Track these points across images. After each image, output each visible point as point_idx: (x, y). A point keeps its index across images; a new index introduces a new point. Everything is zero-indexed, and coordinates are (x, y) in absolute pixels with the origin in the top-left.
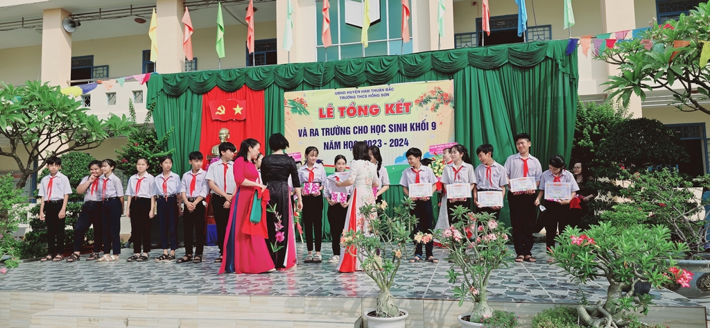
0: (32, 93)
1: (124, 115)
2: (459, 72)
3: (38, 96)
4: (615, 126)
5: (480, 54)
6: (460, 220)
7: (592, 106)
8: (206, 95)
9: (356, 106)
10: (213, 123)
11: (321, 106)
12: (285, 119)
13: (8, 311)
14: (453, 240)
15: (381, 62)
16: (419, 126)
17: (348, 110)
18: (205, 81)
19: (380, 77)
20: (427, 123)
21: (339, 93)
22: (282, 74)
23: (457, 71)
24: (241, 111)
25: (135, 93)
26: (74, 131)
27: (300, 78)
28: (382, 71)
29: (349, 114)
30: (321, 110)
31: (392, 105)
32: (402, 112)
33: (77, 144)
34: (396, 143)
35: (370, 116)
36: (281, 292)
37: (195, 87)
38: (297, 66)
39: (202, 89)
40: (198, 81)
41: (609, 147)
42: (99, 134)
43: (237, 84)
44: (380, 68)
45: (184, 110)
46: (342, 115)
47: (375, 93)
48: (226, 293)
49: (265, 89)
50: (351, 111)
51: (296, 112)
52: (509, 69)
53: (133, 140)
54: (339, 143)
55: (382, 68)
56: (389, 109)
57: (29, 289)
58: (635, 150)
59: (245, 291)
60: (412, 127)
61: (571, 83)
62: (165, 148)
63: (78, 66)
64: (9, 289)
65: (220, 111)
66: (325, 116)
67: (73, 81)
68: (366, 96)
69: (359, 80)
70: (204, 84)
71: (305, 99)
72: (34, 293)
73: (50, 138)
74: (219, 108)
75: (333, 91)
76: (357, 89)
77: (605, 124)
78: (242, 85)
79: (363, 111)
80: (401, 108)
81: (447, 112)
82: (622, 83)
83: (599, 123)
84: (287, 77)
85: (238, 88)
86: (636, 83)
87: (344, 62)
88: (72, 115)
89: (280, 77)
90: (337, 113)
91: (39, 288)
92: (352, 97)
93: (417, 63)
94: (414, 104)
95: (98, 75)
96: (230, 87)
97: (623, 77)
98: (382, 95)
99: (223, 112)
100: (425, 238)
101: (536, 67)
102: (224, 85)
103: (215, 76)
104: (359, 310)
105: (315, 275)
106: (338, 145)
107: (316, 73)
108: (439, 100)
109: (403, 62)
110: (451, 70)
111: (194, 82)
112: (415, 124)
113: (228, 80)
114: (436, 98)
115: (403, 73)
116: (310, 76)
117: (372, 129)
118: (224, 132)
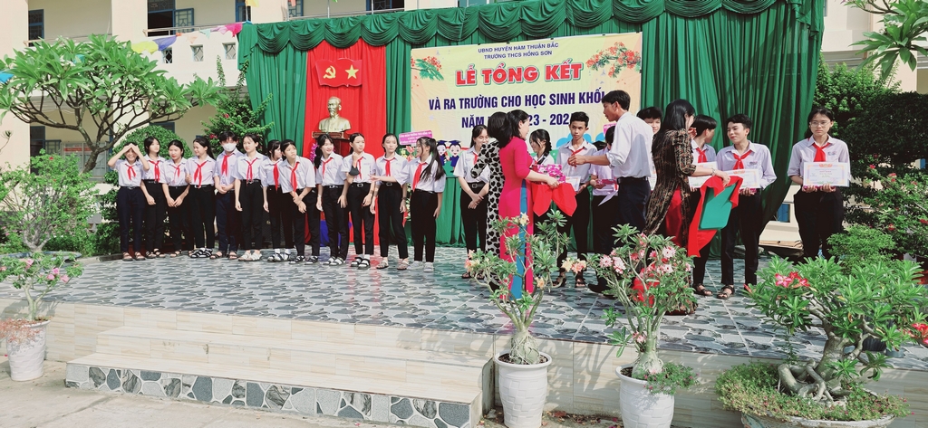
0: (97, 51)
1: (210, 78)
2: (650, 22)
3: (104, 54)
4: (872, 100)
6: (625, 243)
7: (841, 70)
8: (312, 52)
9: (506, 69)
10: (319, 90)
11: (459, 69)
12: (412, 85)
13: (73, 326)
14: (614, 271)
15: (542, 8)
16: (591, 97)
17: (495, 74)
18: (310, 33)
19: (539, 30)
21: (483, 50)
22: (408, 24)
23: (648, 20)
24: (356, 74)
25: (226, 46)
26: (150, 99)
27: (433, 29)
28: (543, 19)
29: (497, 80)
30: (459, 74)
31: (556, 67)
32: (568, 77)
33: (154, 116)
34: (558, 119)
35: (525, 82)
36: (393, 320)
37: (297, 42)
38: (428, 13)
39: (306, 45)
40: (302, 34)
41: (858, 132)
42: (181, 103)
43: (350, 38)
44: (540, 15)
45: (284, 71)
46: (487, 81)
47: (533, 50)
48: (325, 318)
49: (386, 45)
50: (499, 76)
51: (426, 75)
52: (722, 17)
53: (222, 111)
54: (482, 118)
55: (543, 16)
56: (551, 73)
57: (96, 302)
58: (896, 139)
59: (349, 316)
60: (581, 98)
61: (811, 39)
62: (262, 121)
63: (157, 9)
64: (73, 300)
65: (329, 74)
66: (464, 82)
67: (151, 30)
68: (520, 55)
69: (511, 33)
70: (307, 38)
71: (439, 59)
72: (102, 306)
73: (123, 107)
74: (328, 70)
75: (475, 47)
76: (508, 45)
77: (857, 97)
78: (357, 39)
79: (515, 75)
80: (568, 71)
81: (631, 77)
82: (883, 44)
83: (850, 95)
84: (415, 28)
85: (352, 44)
86: (904, 44)
87: (489, 7)
88: (146, 79)
89: (406, 28)
90: (480, 78)
91: (107, 301)
92: (499, 56)
93: (591, 8)
94: (585, 66)
95: (181, 21)
96: (342, 43)
97: (886, 34)
98: (542, 53)
99: (333, 75)
100: (576, 265)
101: (762, 15)
102: (333, 39)
103: (323, 27)
104: (491, 350)
105: (441, 296)
107: (453, 23)
108: (621, 60)
109: (573, 8)
110: (640, 19)
111: (296, 35)
112: (586, 95)
113: (339, 32)
114: (617, 58)
115: (573, 22)
116: (446, 27)
117: (526, 100)
118: (334, 102)
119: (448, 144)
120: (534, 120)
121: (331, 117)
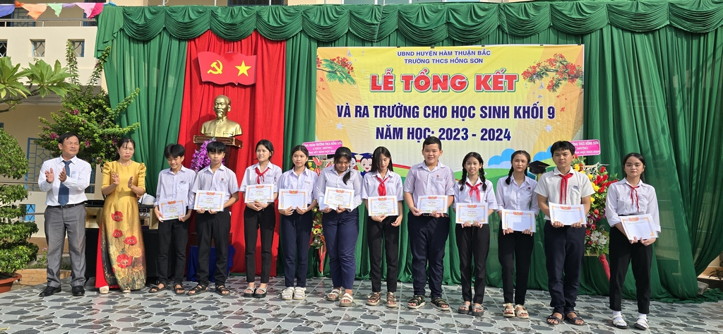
1: (57, 62)
2: (593, 35)
5: (626, 9)
8: (193, 42)
9: (430, 76)
11: (374, 73)
12: (317, 88)
15: (472, 12)
16: (528, 112)
17: (417, 81)
18: (192, 21)
20: (541, 108)
21: (403, 54)
22: (315, 19)
23: (590, 32)
27: (343, 26)
28: (472, 24)
29: (419, 87)
30: (374, 79)
31: (487, 77)
32: (501, 88)
34: (489, 135)
35: (452, 91)
37: (175, 30)
38: (339, 9)
39: (185, 34)
40: (181, 20)
43: (243, 29)
44: (469, 19)
46: (407, 87)
47: (461, 57)
49: (287, 39)
50: (422, 83)
51: (334, 78)
52: (669, 33)
53: (70, 105)
54: (401, 129)
55: (473, 20)
56: (481, 83)
60: (517, 112)
62: (124, 121)
65: (215, 70)
66: (379, 88)
68: (446, 61)
69: (436, 36)
70: (190, 25)
71: (352, 60)
74: (214, 65)
75: (394, 50)
76: (433, 50)
78: (252, 32)
79: (440, 83)
80: (501, 82)
81: (573, 92)
84: (322, 24)
85: (244, 37)
87: (411, 7)
89: (312, 23)
90: (399, 84)
92: (422, 61)
93: (527, 14)
94: (521, 77)
96: (232, 34)
98: (472, 61)
99: (219, 71)
101: (709, 34)
102: (222, 29)
103: (208, 15)
106: (398, 133)
107: (368, 21)
108: (561, 73)
109: (506, 13)
110: (582, 30)
111: (173, 21)
112: (522, 108)
113: (228, 22)
114: (557, 71)
115: (506, 29)
116: (359, 25)
117: (453, 112)
118: (222, 101)
119: (359, 157)
120: (462, 134)
121: (218, 119)
